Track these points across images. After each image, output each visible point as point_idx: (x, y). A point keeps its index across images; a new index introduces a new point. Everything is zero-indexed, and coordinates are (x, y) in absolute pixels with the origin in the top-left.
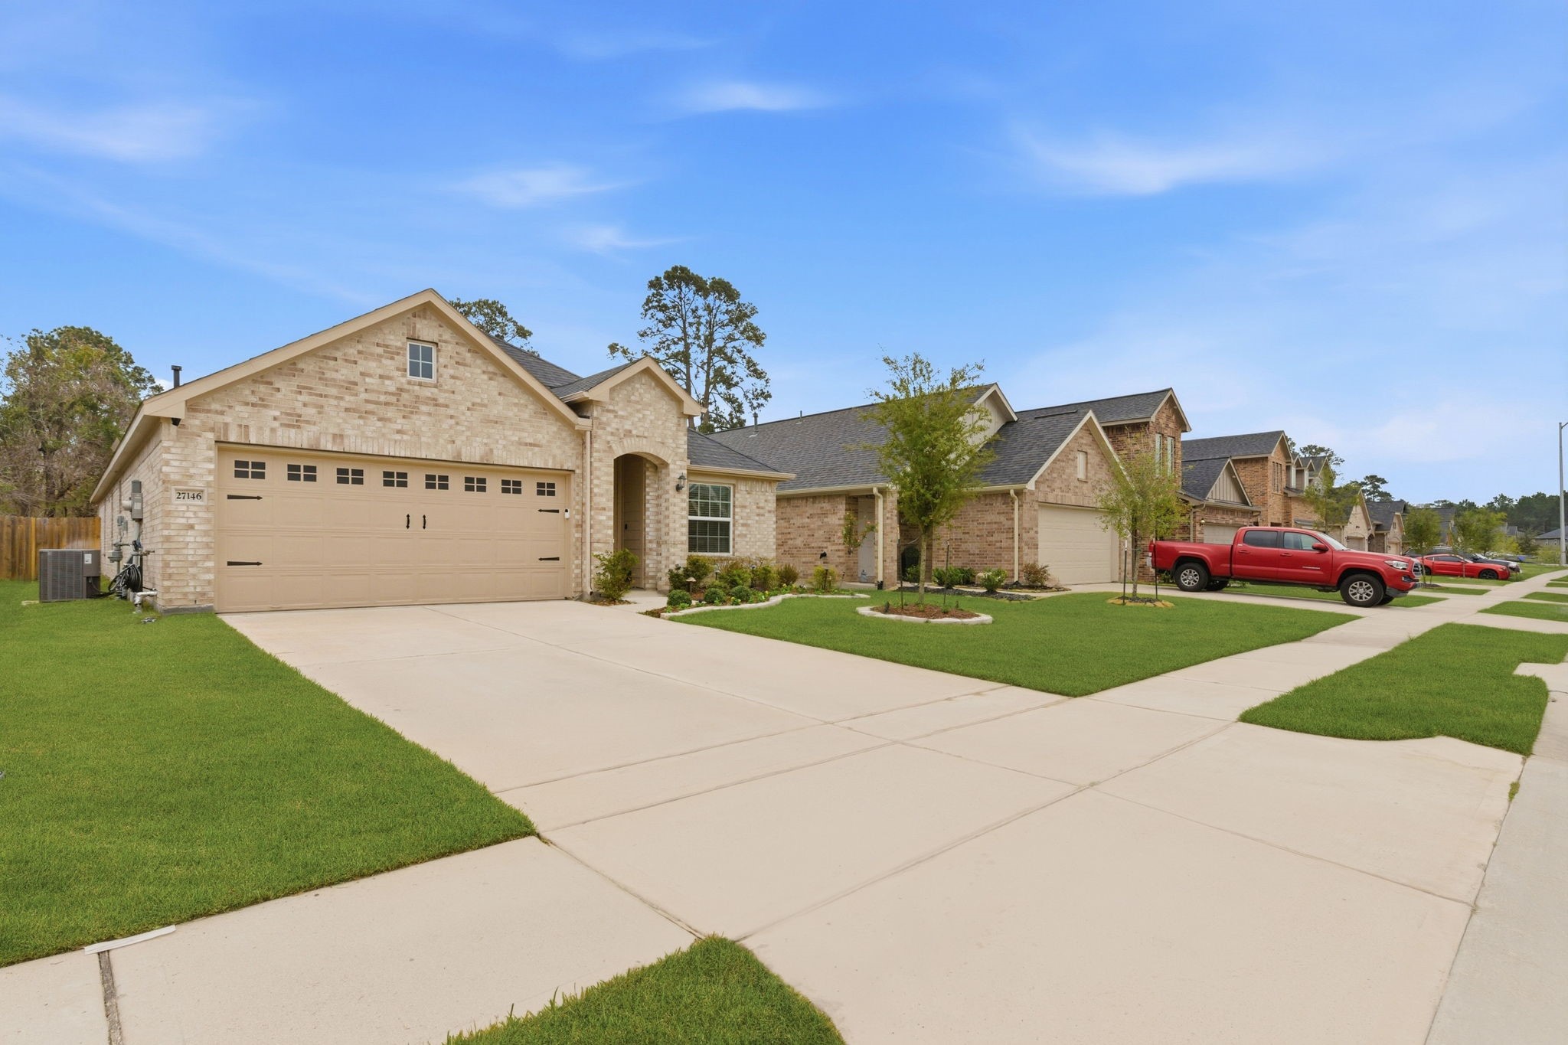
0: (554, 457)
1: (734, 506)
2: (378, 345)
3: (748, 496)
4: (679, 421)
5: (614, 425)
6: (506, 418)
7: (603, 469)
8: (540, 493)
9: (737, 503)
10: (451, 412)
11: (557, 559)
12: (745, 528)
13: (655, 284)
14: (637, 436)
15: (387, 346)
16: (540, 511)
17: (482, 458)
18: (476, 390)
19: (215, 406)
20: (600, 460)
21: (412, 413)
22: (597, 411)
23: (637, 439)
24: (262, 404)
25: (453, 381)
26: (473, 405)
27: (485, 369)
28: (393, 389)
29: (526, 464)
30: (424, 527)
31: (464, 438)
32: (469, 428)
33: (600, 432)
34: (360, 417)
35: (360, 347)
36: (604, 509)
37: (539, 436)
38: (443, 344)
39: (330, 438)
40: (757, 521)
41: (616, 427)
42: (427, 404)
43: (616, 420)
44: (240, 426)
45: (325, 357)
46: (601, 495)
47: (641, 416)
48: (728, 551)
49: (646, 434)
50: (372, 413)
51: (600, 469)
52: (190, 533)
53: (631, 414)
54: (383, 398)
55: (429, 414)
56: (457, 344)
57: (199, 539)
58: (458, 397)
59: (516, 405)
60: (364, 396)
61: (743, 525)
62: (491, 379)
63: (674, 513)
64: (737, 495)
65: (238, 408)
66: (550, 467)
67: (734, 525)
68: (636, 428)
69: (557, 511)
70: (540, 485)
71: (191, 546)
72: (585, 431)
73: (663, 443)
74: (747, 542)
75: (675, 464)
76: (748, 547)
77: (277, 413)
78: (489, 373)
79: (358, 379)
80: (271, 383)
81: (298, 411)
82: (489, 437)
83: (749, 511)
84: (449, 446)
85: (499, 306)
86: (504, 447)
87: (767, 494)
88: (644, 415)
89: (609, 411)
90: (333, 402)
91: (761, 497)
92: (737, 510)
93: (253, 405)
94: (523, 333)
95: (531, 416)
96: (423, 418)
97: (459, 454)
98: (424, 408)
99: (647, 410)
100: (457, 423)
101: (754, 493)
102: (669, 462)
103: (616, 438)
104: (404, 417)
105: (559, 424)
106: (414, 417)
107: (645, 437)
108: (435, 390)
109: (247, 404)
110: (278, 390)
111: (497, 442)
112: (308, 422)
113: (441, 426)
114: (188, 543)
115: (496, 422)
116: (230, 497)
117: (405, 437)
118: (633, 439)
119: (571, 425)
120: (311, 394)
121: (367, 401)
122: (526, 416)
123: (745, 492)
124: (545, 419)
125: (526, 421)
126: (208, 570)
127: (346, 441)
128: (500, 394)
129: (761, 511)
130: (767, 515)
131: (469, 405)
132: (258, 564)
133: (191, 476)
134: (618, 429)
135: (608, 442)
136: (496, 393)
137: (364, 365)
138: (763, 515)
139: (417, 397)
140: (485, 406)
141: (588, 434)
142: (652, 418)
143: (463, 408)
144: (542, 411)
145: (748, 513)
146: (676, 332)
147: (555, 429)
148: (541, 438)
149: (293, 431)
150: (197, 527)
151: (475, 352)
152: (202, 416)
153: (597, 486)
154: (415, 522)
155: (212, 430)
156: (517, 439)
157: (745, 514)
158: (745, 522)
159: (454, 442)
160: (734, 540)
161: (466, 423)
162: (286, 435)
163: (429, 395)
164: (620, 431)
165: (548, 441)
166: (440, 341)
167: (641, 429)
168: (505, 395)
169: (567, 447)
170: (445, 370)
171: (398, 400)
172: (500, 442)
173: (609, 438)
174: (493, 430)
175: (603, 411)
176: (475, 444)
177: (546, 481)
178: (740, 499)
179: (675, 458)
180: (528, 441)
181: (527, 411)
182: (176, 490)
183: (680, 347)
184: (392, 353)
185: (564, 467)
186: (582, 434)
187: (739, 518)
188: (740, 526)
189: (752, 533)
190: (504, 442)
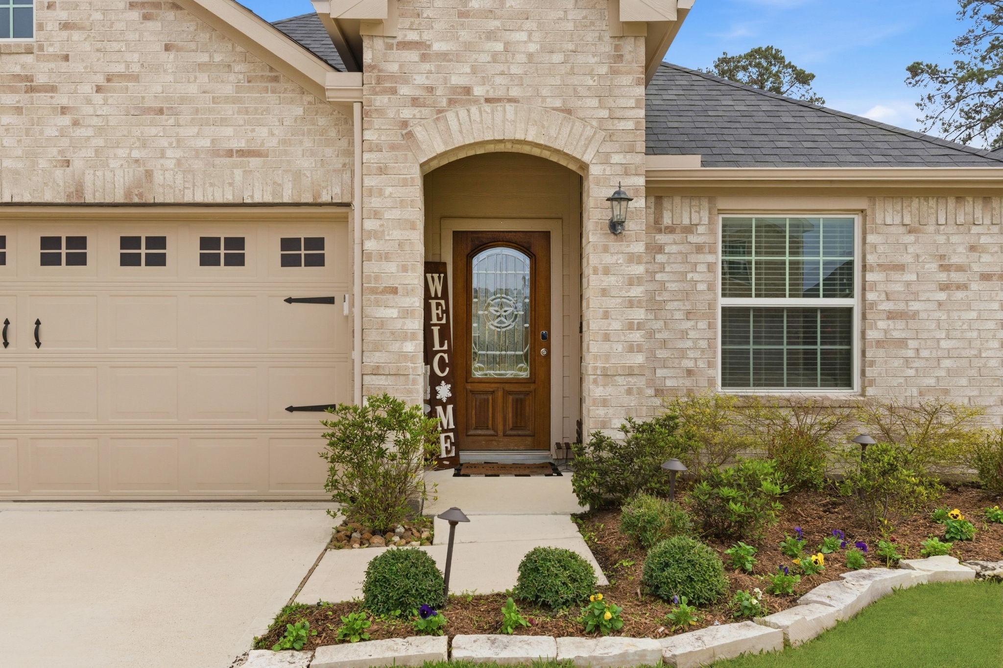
0: (298, 175)
1: (864, 267)
3: (911, 238)
4: (617, 48)
5: (420, 80)
6: (183, 100)
7: (388, 190)
8: (288, 261)
9: (871, 259)
10: (62, 99)
12: (900, 324)
14: (487, 100)
16: (290, 300)
17: (128, 193)
18: (116, 46)
20: (382, 171)
22: (372, 47)
23: (487, 108)
25: (65, 34)
26: (109, 80)
29: (229, 198)
30: (38, 344)
31: (90, 153)
32: (100, 131)
33: (381, 101)
36: (394, 291)
37: (263, 132)
40: (940, 304)
41: (427, 82)
42: (13, 90)
43: (427, 66)
46: (385, 257)
47: (499, 47)
48: (849, 384)
49: (514, 92)
51: (381, 193)
53: (468, 47)
55: (18, 110)
58: (76, 67)
59: (202, 67)
61: (891, 316)
62: (146, 17)
63: (604, 292)
64: (870, 238)
66: (286, 200)
67: (864, 317)
68: (484, 81)
69: (330, 300)
70: (287, 244)
72: (351, 105)
73: (569, 112)
74: (907, 360)
75: (606, 162)
76: (912, 372)
82: (144, 146)
83: (914, 277)
84: (59, 173)
85: (774, 52)
86: (179, 162)
87: (975, 230)
88: (507, 44)
89: (405, 45)
91: (954, 239)
92: (869, 277)
94: (803, 78)
95: (238, 88)
97: (80, 189)
98: (8, 99)
99: (520, 29)
100: (76, 123)
101: (931, 228)
102: (586, 158)
103: (426, 111)
105: (310, 98)
107: (511, 100)
108: (29, 59)
111: (163, 156)
113: (41, 133)
115: (161, 111)
118: (474, 110)
122: (228, 90)
123: (902, 229)
124: (273, 92)
125: (227, 100)
128: (167, 48)
129: (956, 277)
130: (974, 286)
131: (100, 79)
134: (431, 89)
135: (405, 124)
136: (159, 47)
138: (960, 287)
140: (135, 78)
141: (357, 107)
142: (532, 48)
143: (87, 89)
144: (268, 74)
145: (908, 284)
147: (299, 111)
148: (265, 135)
153: (376, 235)
154: (20, 334)
156: (207, 143)
157: (899, 287)
158: (901, 306)
159: (68, 163)
160: (863, 353)
161: (95, 121)
163: (17, 70)
164: (439, 92)
165: (284, 142)
167: (499, 80)
168: (179, 49)
169: (329, 152)
170: (49, 13)
172: (169, 153)
173: (407, 113)
174: (153, 131)
175: (389, 47)
176: (113, 164)
177: (302, 233)
178: (881, 249)
179: (607, 148)
180: (235, 145)
181: (232, 77)
185: (325, 198)
186: (346, 108)
187: (883, 297)
188: (888, 318)
189: (925, 335)
190: (179, 153)
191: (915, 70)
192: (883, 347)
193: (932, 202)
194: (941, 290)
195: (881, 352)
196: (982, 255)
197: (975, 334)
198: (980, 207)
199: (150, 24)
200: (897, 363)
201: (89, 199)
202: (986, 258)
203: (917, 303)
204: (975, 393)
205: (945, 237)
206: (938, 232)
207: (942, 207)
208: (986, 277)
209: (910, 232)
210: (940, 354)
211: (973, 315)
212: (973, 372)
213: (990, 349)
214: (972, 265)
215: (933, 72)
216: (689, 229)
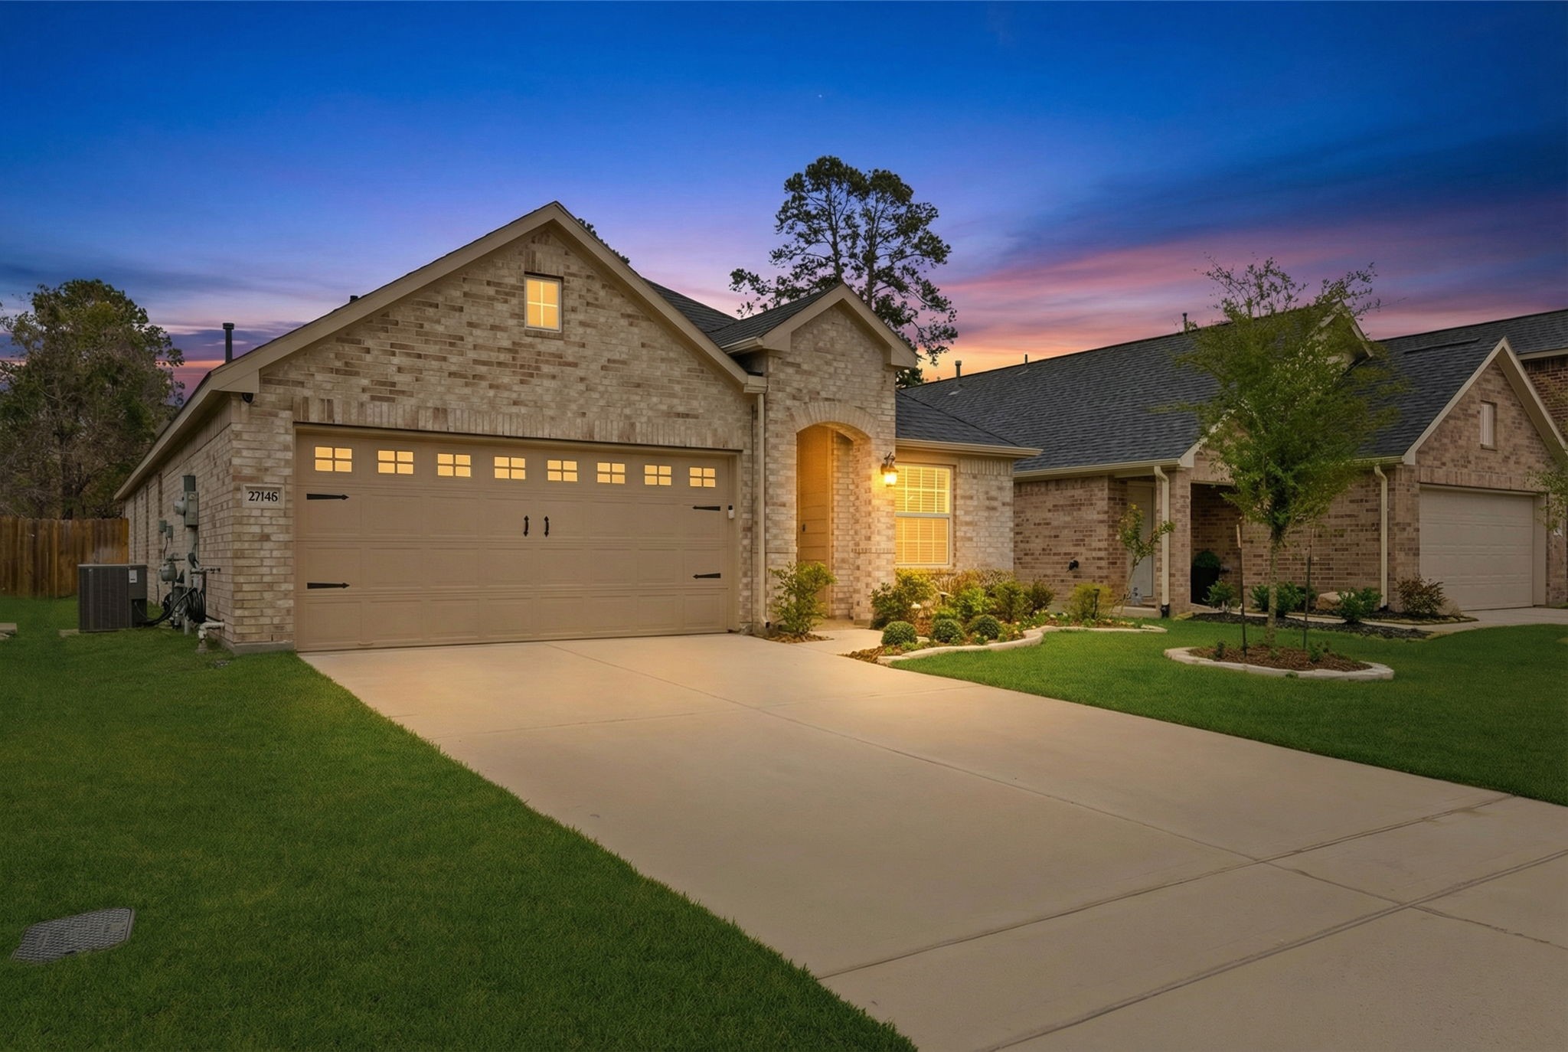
0: (715, 432)
2: (489, 283)
3: (975, 481)
4: (884, 376)
5: (795, 385)
11: (718, 576)
13: (795, 184)
14: (827, 399)
15: (499, 284)
16: (696, 508)
17: (620, 436)
18: (613, 341)
19: (294, 375)
20: (778, 435)
21: (531, 375)
22: (773, 364)
23: (827, 404)
24: (349, 371)
25: (583, 329)
26: (609, 363)
27: (623, 311)
28: (506, 343)
29: (678, 443)
30: (547, 534)
32: (603, 395)
33: (777, 395)
34: (467, 385)
35: (466, 288)
37: (695, 403)
38: (571, 278)
39: (430, 413)
40: (987, 518)
42: (550, 363)
44: (323, 400)
45: (425, 304)
46: (783, 485)
50: (481, 377)
52: (267, 545)
54: (494, 356)
55: (554, 377)
56: (588, 277)
57: (275, 554)
58: (588, 352)
59: (662, 359)
60: (472, 355)
62: (631, 324)
64: (959, 481)
65: (319, 377)
66: (709, 446)
68: (825, 388)
69: (718, 508)
71: (267, 562)
72: (758, 394)
73: (863, 409)
77: (365, 382)
78: (629, 316)
79: (464, 331)
80: (359, 342)
81: (390, 379)
84: (579, 420)
86: (649, 419)
88: (836, 369)
90: (435, 364)
92: (959, 502)
93: (337, 371)
95: (683, 376)
96: (547, 383)
97: (591, 434)
98: (546, 369)
99: (841, 362)
103: (799, 403)
104: (522, 382)
106: (535, 381)
107: (840, 401)
108: (560, 343)
109: (331, 370)
110: (368, 351)
112: (403, 392)
114: (262, 559)
116: (310, 497)
117: (523, 410)
118: (821, 404)
119: (736, 386)
120: (408, 355)
121: (476, 362)
122: (678, 376)
123: (971, 477)
124: (702, 379)
125: (677, 382)
126: (286, 595)
127: (451, 418)
128: (643, 345)
129: (995, 504)
130: (1001, 508)
131: (604, 363)
132: (344, 586)
133: (266, 469)
135: (789, 409)
137: (471, 312)
138: (998, 509)
139: (539, 354)
141: (762, 398)
143: (595, 366)
144: (699, 367)
146: (821, 250)
147: (715, 392)
148: (697, 405)
149: (385, 406)
150: (273, 538)
151: (611, 287)
152: (280, 389)
153: (774, 472)
154: (537, 526)
155: (291, 408)
156: (664, 407)
159: (584, 414)
160: (955, 545)
162: (377, 410)
164: (804, 392)
165: (707, 410)
166: (565, 274)
167: (832, 389)
168: (650, 347)
169: (731, 418)
170: (573, 315)
171: (514, 359)
173: (789, 403)
176: (612, 417)
180: (681, 409)
181: (680, 367)
182: (247, 488)
183: (828, 271)
184: (507, 294)
185: (730, 447)
186: (753, 397)
190: (650, 413)
191: (738, 276)
193: (984, 464)
199: (635, 330)
201: (597, 439)
206: (986, 479)
209: (974, 478)
215: (754, 280)
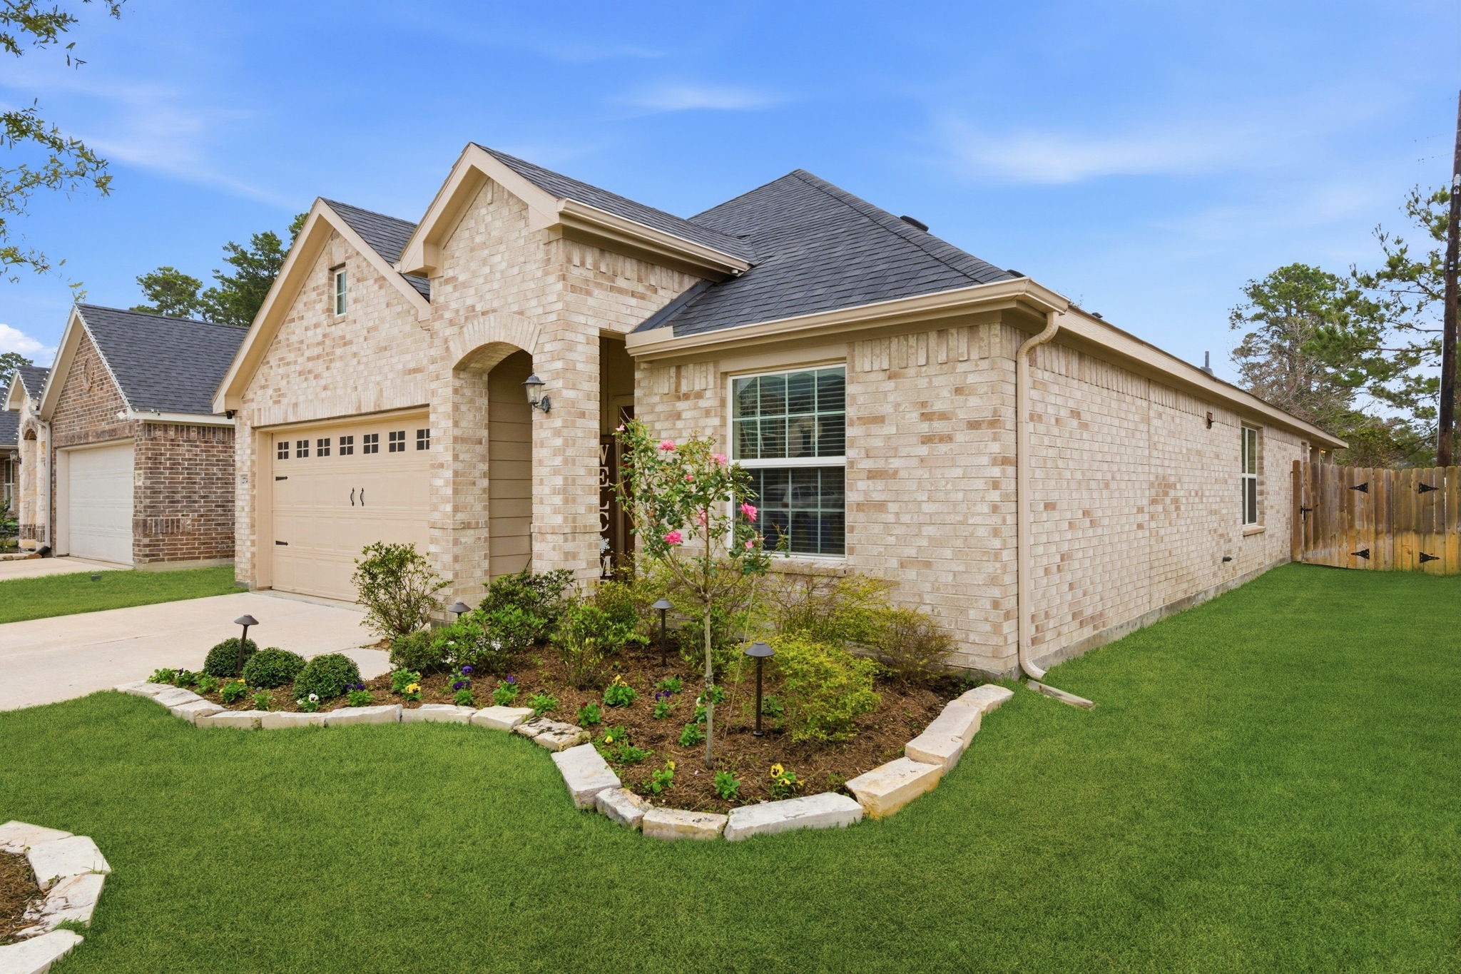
3: (890, 385)
4: (547, 253)
5: (453, 305)
6: (393, 340)
10: (354, 348)
12: (880, 484)
14: (482, 314)
17: (375, 404)
21: (331, 361)
22: (432, 286)
23: (483, 319)
25: (354, 307)
34: (305, 380)
39: (292, 409)
48: (842, 550)
49: (496, 304)
50: (311, 371)
54: (316, 351)
58: (358, 326)
61: (873, 475)
73: (522, 313)
74: (887, 525)
75: (542, 352)
76: (892, 540)
83: (893, 430)
84: (353, 396)
87: (961, 368)
88: (492, 266)
89: (447, 281)
90: (293, 368)
91: (938, 381)
101: (911, 372)
102: (532, 351)
103: (456, 329)
107: (494, 311)
123: (882, 376)
129: (939, 427)
130: (960, 437)
135: (446, 340)
136: (384, 306)
138: (948, 439)
140: (377, 328)
143: (362, 339)
145: (888, 437)
156: (402, 366)
157: (879, 443)
158: (880, 464)
159: (356, 388)
161: (364, 360)
163: (341, 333)
175: (441, 284)
178: (861, 400)
179: (543, 339)
180: (412, 365)
187: (863, 454)
188: (868, 478)
189: (906, 498)
190: (392, 375)
192: (863, 511)
193: (912, 341)
194: (923, 443)
195: (861, 517)
196: (969, 398)
197: (960, 496)
198: (966, 340)
200: (877, 529)
201: (362, 411)
202: (973, 401)
203: (897, 459)
204: (962, 568)
205: (927, 380)
206: (918, 375)
207: (923, 344)
208: (974, 425)
209: (889, 378)
210: (922, 519)
211: (959, 472)
212: (959, 543)
213: (979, 514)
214: (958, 411)
216: (699, 395)
